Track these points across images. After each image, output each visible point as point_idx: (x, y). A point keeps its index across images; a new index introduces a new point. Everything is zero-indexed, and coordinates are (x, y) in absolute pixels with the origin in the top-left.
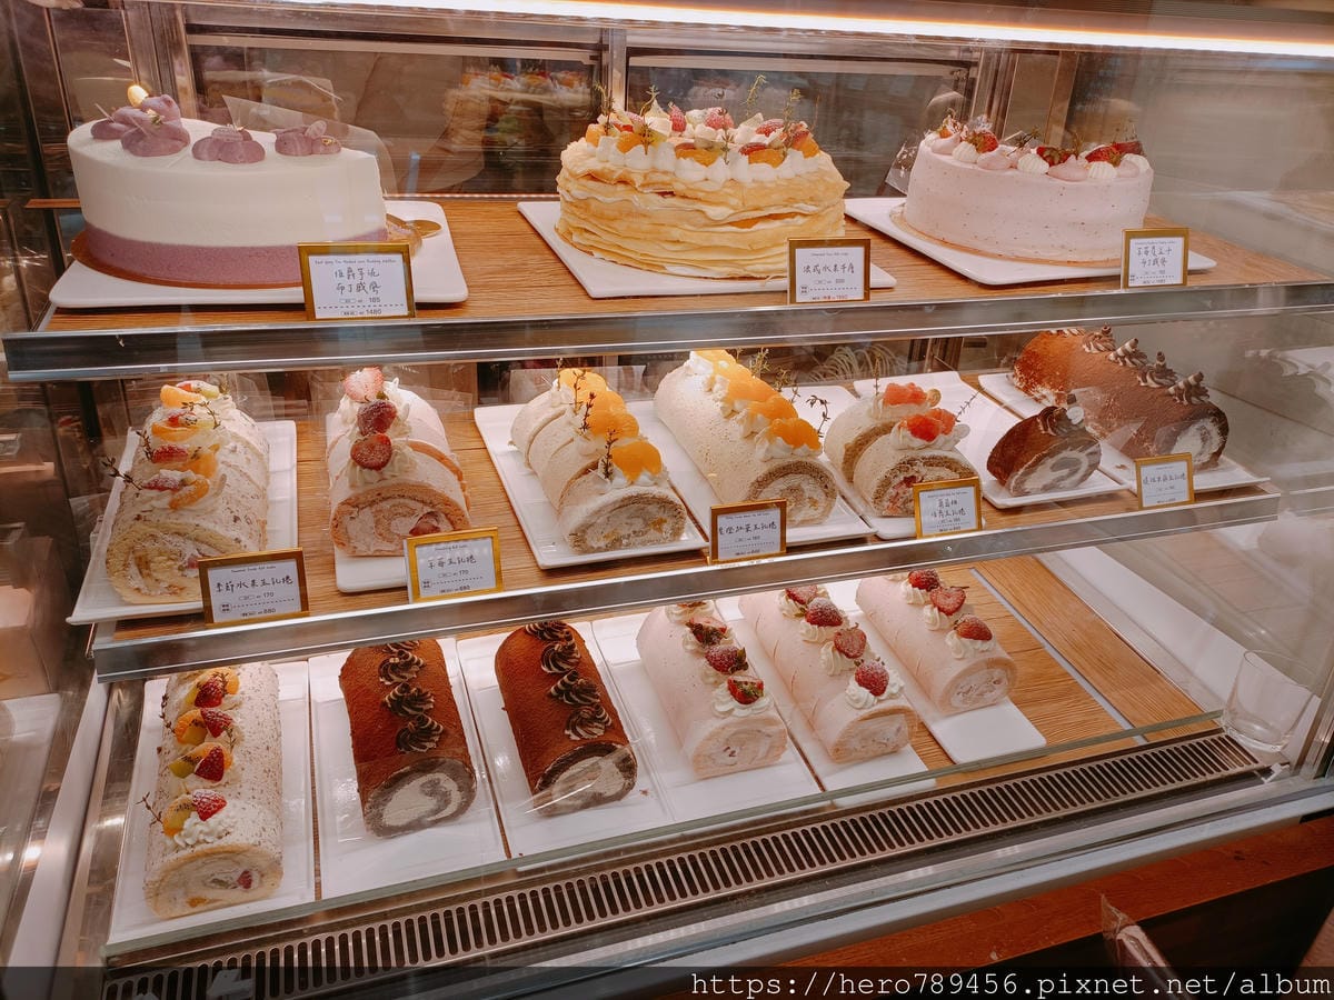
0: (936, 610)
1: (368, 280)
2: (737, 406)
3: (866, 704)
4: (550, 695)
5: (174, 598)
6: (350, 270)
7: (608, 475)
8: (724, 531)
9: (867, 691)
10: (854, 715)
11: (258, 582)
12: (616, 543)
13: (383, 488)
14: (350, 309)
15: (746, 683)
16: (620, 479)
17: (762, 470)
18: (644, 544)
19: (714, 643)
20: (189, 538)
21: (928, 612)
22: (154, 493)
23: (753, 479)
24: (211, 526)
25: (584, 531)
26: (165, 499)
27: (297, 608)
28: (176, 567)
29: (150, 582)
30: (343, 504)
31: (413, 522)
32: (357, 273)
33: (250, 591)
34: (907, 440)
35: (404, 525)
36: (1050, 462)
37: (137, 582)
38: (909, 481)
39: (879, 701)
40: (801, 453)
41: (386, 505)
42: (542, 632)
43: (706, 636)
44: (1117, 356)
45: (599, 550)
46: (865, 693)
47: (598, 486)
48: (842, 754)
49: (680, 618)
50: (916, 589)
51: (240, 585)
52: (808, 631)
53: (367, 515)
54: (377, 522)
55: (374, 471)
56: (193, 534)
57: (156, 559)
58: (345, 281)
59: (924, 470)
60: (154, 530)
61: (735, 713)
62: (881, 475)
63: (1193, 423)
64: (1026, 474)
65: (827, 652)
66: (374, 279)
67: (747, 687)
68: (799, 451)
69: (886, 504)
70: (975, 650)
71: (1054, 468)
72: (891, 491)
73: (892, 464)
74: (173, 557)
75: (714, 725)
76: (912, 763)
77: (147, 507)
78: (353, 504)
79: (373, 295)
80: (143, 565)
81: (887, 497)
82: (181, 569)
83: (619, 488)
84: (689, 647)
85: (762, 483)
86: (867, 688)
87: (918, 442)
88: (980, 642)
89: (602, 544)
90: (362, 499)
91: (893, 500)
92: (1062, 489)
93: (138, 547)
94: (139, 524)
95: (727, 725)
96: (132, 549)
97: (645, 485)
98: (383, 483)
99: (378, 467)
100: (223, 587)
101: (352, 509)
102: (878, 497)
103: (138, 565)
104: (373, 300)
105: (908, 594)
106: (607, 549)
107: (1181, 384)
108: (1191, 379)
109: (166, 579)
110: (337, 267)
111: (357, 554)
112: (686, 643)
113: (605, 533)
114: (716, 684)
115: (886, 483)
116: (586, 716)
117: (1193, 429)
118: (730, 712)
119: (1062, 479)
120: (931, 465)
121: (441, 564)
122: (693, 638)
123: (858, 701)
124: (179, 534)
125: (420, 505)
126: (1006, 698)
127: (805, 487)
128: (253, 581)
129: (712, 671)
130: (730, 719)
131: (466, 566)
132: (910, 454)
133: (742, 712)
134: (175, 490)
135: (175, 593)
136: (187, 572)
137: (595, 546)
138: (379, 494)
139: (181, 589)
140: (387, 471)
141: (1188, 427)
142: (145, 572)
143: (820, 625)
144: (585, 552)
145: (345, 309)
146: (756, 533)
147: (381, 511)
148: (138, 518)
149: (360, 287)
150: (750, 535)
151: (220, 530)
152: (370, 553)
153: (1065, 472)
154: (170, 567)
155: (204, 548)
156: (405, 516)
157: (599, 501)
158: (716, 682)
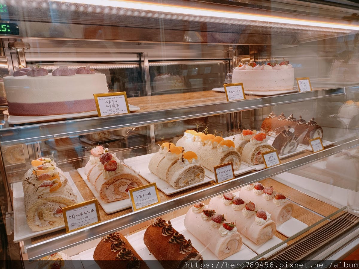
0: (267, 194)
1: (115, 104)
2: (206, 142)
3: (263, 223)
4: (170, 242)
5: (51, 226)
6: (110, 101)
7: (183, 161)
8: (218, 174)
9: (262, 219)
10: (260, 228)
11: (83, 213)
12: (187, 184)
13: (116, 177)
14: (111, 113)
15: (229, 223)
16: (187, 162)
17: (222, 155)
18: (195, 183)
19: (213, 215)
20: (57, 202)
21: (264, 195)
22: (44, 188)
23: (221, 158)
24: (64, 196)
25: (178, 181)
26: (48, 189)
27: (97, 220)
28: (52, 214)
29: (43, 221)
30: (103, 184)
31: (126, 187)
32: (112, 102)
33: (81, 217)
34: (256, 142)
35: (123, 189)
36: (289, 144)
37: (38, 222)
38: (259, 153)
39: (266, 221)
40: (231, 149)
41: (118, 182)
42: (159, 224)
43: (209, 214)
44: (289, 119)
45: (183, 187)
46: (262, 220)
47: (181, 165)
48: (259, 242)
49: (198, 211)
50: (258, 190)
51: (77, 215)
52: (236, 207)
53: (111, 187)
54: (115, 189)
55: (113, 171)
56: (58, 201)
57: (45, 212)
58: (108, 104)
59: (262, 149)
60: (45, 201)
61: (228, 234)
62: (251, 153)
63: (316, 130)
64: (284, 148)
65: (245, 211)
66: (117, 103)
67: (230, 224)
68: (230, 148)
69: (254, 161)
70: (283, 202)
71: (290, 146)
72: (255, 157)
73: (254, 149)
74: (51, 210)
75: (222, 240)
76: (277, 241)
77: (42, 193)
78: (107, 184)
79: (117, 108)
80: (41, 216)
81: (254, 159)
82: (54, 214)
83: (188, 165)
84: (205, 219)
85: (223, 159)
86: (262, 218)
87: (259, 142)
88: (283, 200)
89: (183, 185)
90: (110, 181)
91: (256, 159)
92: (292, 152)
93: (39, 209)
94: (40, 200)
95: (227, 239)
96: (37, 210)
97: (194, 163)
98: (116, 175)
99: (114, 170)
100: (71, 217)
101: (107, 186)
102: (252, 160)
103: (39, 216)
104: (117, 109)
105: (256, 192)
106: (185, 186)
107: (309, 122)
108: (312, 120)
109: (48, 220)
110: (106, 100)
111: (109, 201)
112: (203, 218)
113: (184, 181)
114: (218, 227)
115: (253, 155)
116: (186, 245)
117: (316, 132)
118: (226, 234)
119: (292, 149)
120: (264, 148)
121: (141, 197)
122: (205, 216)
123: (260, 223)
124: (53, 201)
125: (128, 181)
126: (292, 217)
127: (234, 159)
128: (81, 213)
129: (215, 223)
130: (227, 237)
131: (148, 196)
132: (258, 146)
133: (230, 233)
134: (51, 185)
135: (51, 224)
136: (56, 215)
137: (181, 186)
138: (115, 179)
139: (54, 222)
140: (117, 171)
141: (315, 132)
142: (41, 217)
143: (239, 204)
144: (178, 188)
145: (110, 113)
146: (226, 173)
147: (116, 185)
148: (39, 198)
149: (113, 106)
150: (225, 174)
151: (67, 197)
152: (113, 200)
153: (292, 147)
154: (50, 214)
155: (62, 205)
156: (124, 185)
157: (182, 171)
158: (217, 227)
